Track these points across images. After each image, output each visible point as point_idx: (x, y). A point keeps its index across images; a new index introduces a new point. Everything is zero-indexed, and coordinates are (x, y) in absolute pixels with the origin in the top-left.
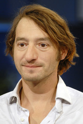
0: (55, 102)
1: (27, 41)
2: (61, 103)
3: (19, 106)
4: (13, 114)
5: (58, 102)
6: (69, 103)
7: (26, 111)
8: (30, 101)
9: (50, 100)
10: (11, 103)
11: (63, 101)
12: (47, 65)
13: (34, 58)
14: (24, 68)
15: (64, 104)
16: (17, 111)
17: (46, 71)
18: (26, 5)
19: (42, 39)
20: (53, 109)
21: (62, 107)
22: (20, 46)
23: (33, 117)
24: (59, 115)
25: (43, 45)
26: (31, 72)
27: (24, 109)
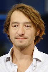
0: (32, 60)
1: (19, 24)
2: (36, 61)
3: (12, 62)
4: (8, 67)
5: (34, 60)
6: (41, 61)
7: (16, 65)
8: (18, 59)
9: (30, 59)
10: (7, 61)
11: (37, 60)
12: (30, 38)
13: (23, 34)
14: (16, 40)
15: (38, 62)
16: (10, 66)
17: (29, 42)
18: (17, 4)
19: (27, 23)
20: (31, 64)
21: (37, 63)
22: (14, 27)
23: (20, 69)
24: (35, 68)
25: (28, 26)
26: (21, 42)
27: (14, 64)
